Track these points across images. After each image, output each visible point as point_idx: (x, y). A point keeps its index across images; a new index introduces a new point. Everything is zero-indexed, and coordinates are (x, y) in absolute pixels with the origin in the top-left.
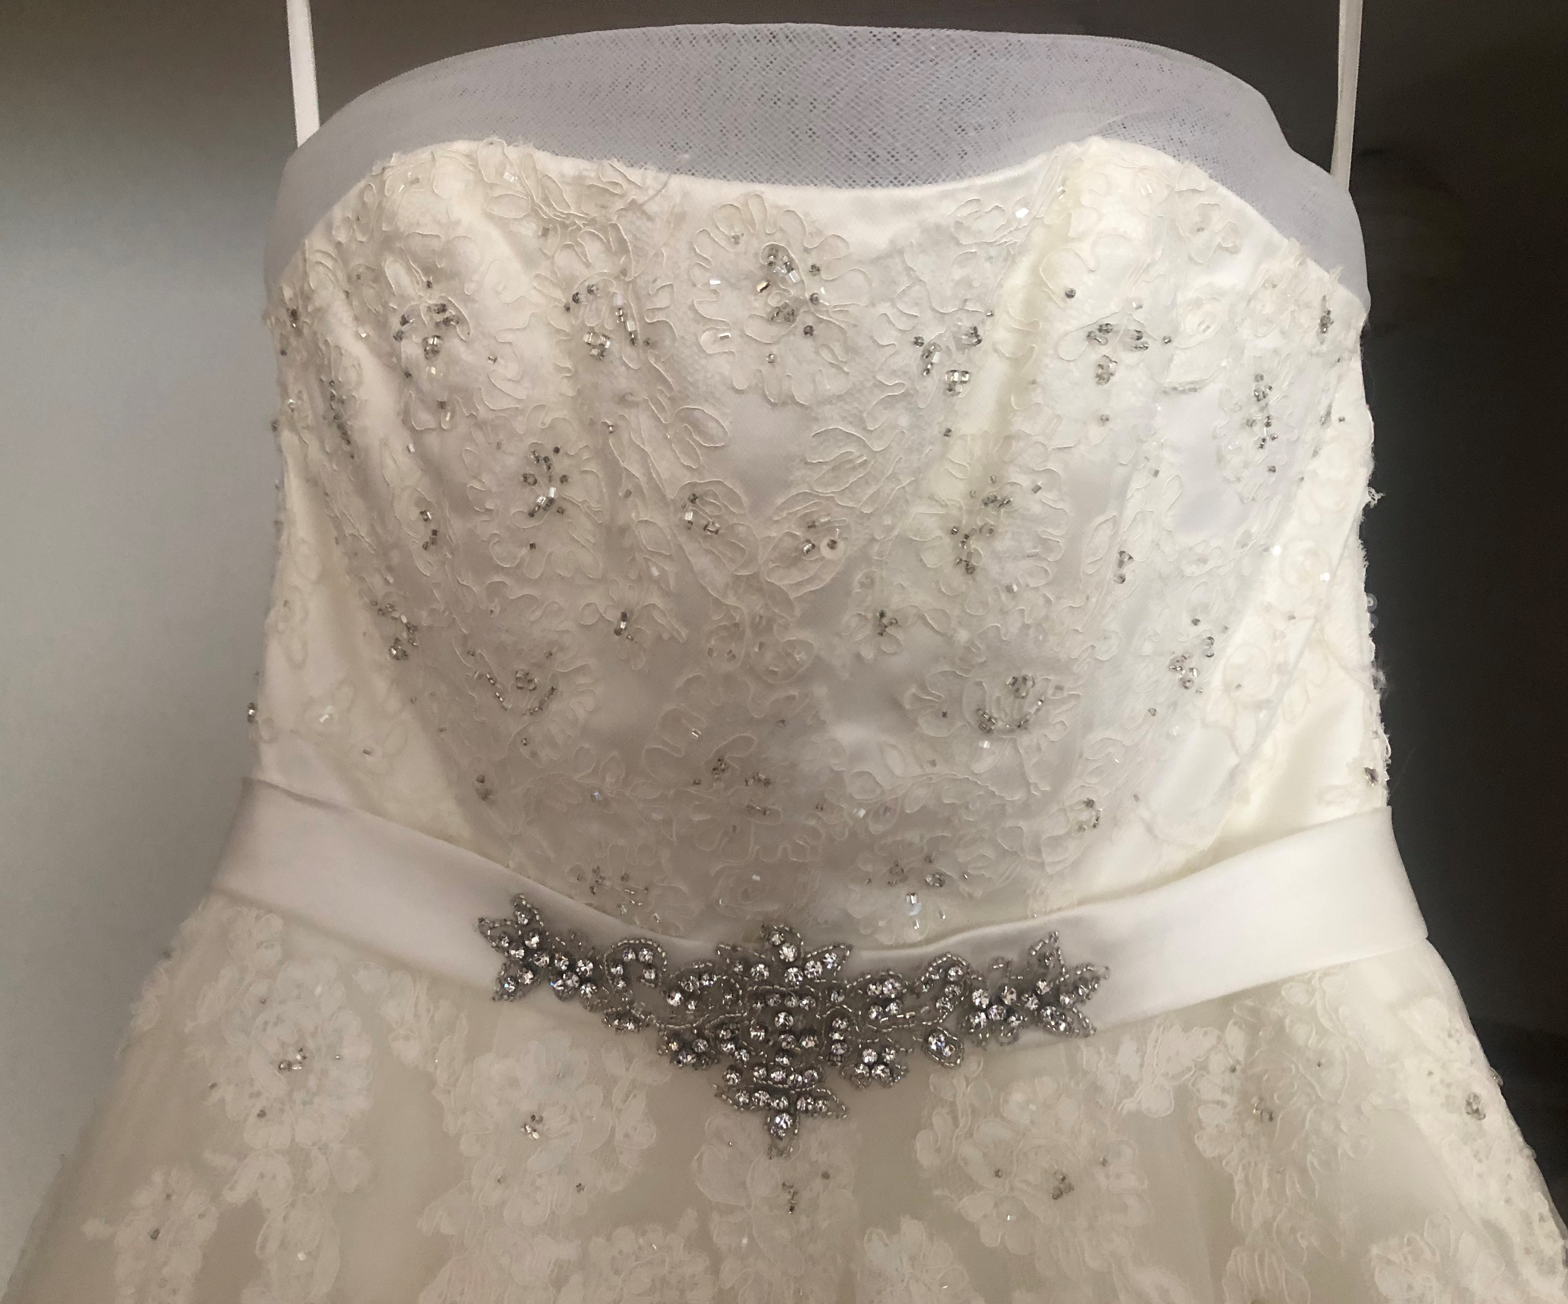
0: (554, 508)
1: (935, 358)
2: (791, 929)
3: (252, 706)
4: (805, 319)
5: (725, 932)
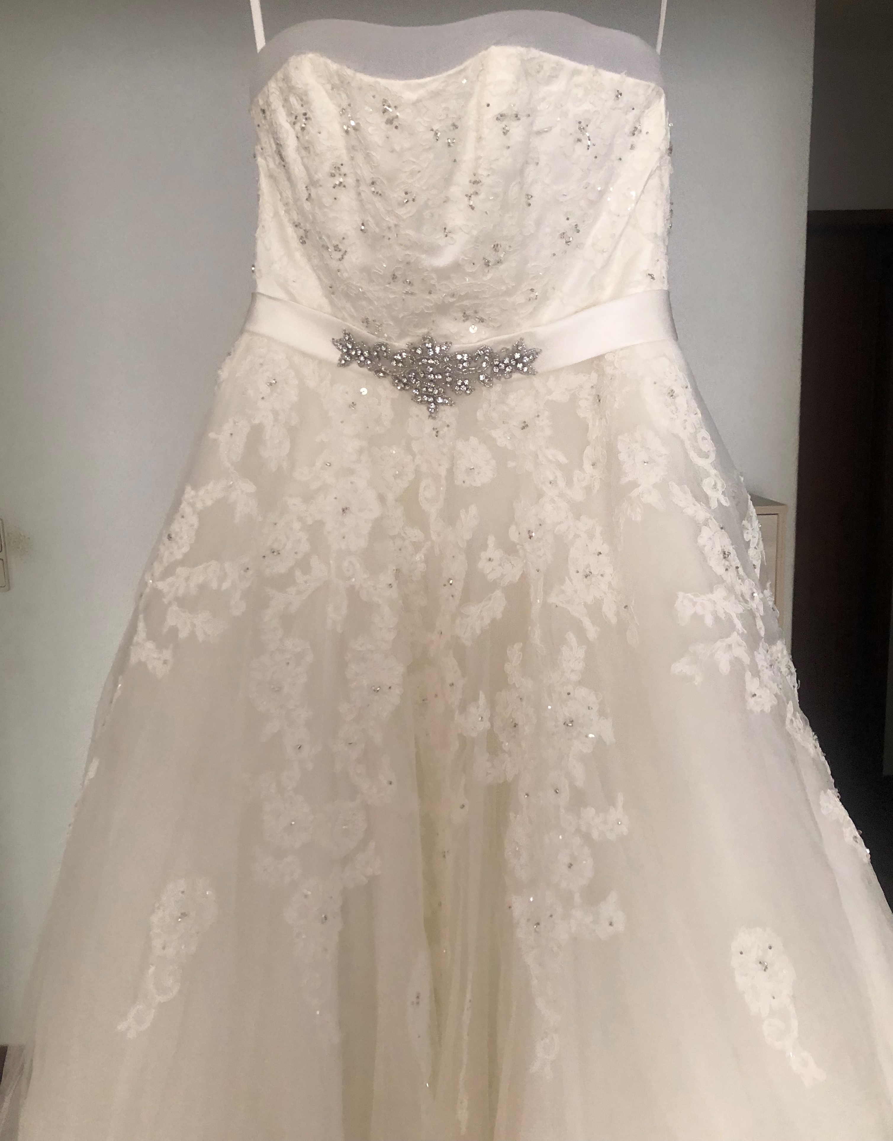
0: (342, 186)
1: (439, 134)
2: (432, 338)
3: (253, 266)
4: (395, 123)
5: (408, 340)
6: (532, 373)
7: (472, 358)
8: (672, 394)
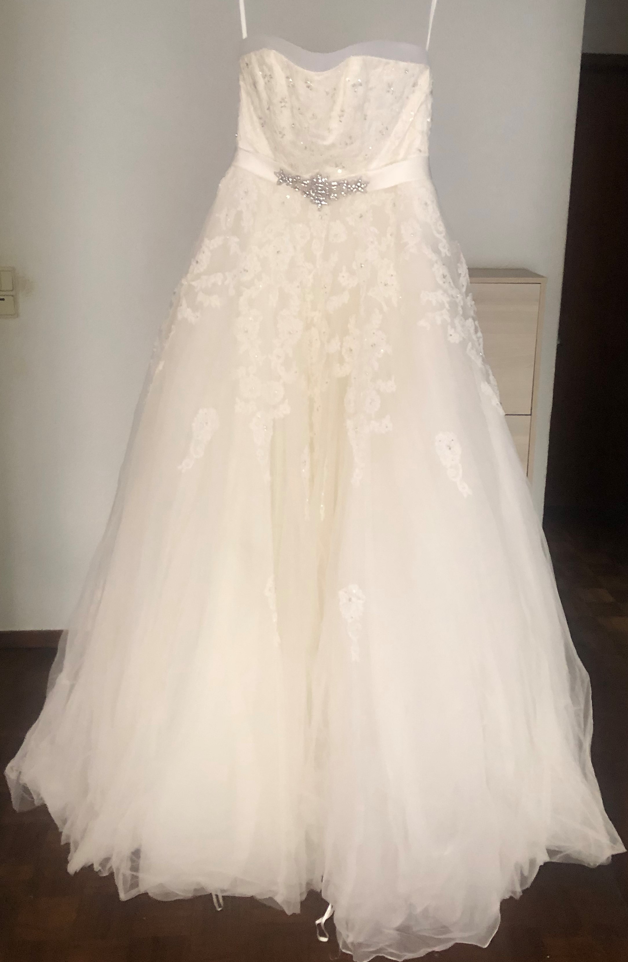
1: (328, 92)
2: (320, 174)
4: (310, 88)
5: (310, 174)
6: (365, 192)
7: (340, 184)
8: (426, 204)
